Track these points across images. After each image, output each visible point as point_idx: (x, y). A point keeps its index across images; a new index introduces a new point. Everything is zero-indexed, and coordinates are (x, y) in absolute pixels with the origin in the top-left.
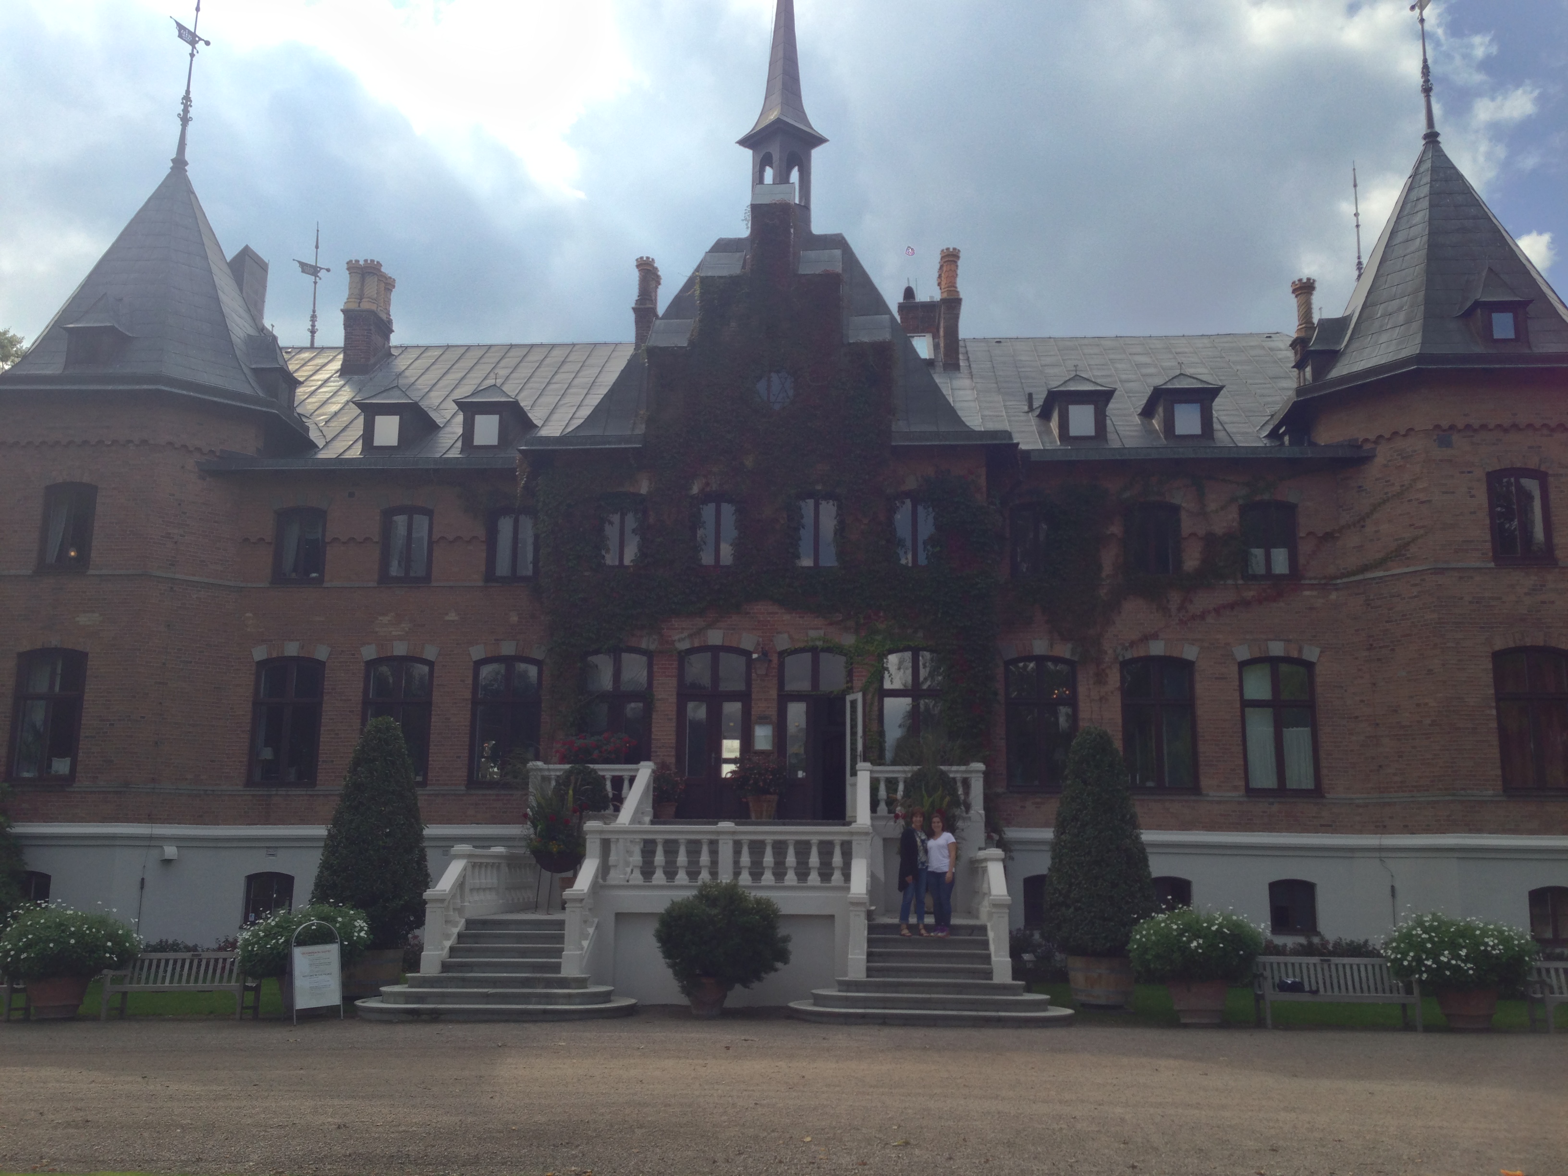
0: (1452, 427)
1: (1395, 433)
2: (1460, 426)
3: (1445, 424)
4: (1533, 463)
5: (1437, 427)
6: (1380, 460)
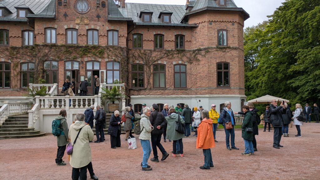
0: (212, 21)
1: (202, 22)
2: (214, 21)
3: (211, 20)
4: (225, 28)
5: (210, 21)
6: (199, 27)
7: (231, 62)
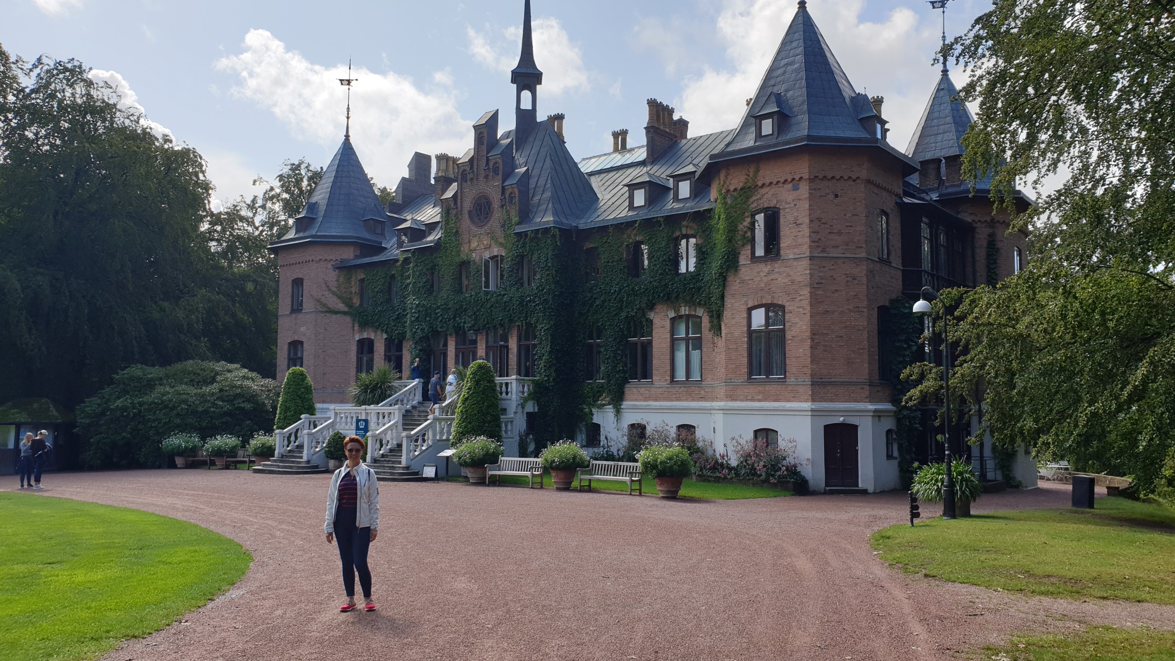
0: (735, 189)
2: (739, 189)
4: (773, 203)
7: (788, 304)
